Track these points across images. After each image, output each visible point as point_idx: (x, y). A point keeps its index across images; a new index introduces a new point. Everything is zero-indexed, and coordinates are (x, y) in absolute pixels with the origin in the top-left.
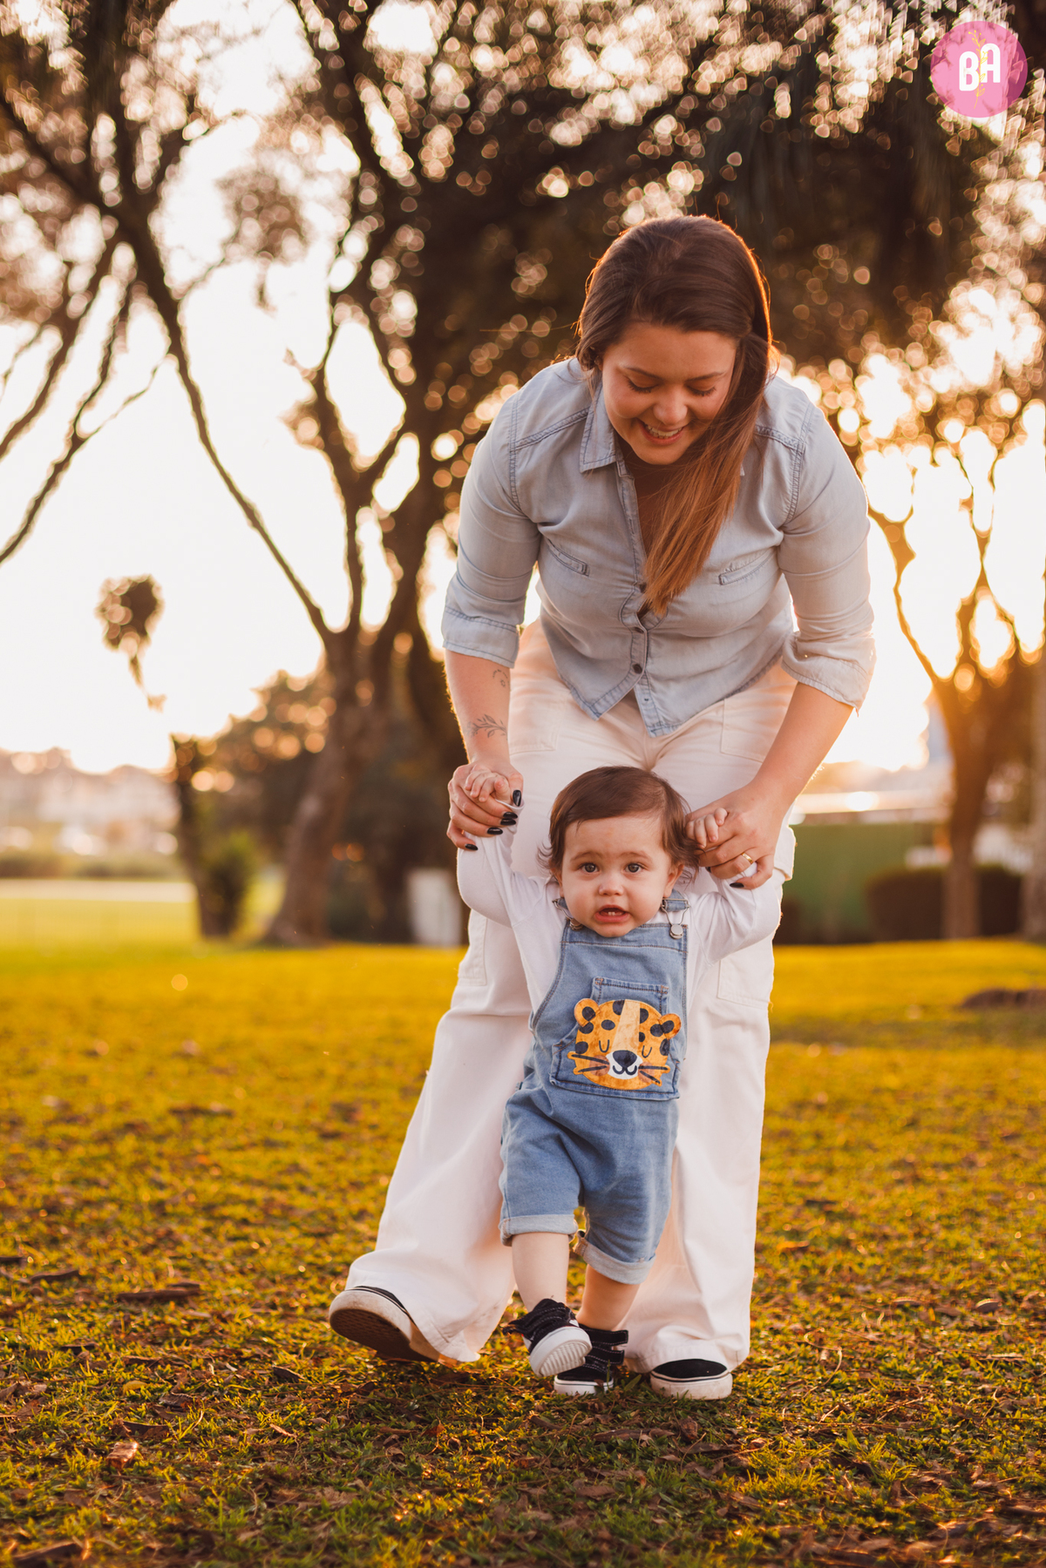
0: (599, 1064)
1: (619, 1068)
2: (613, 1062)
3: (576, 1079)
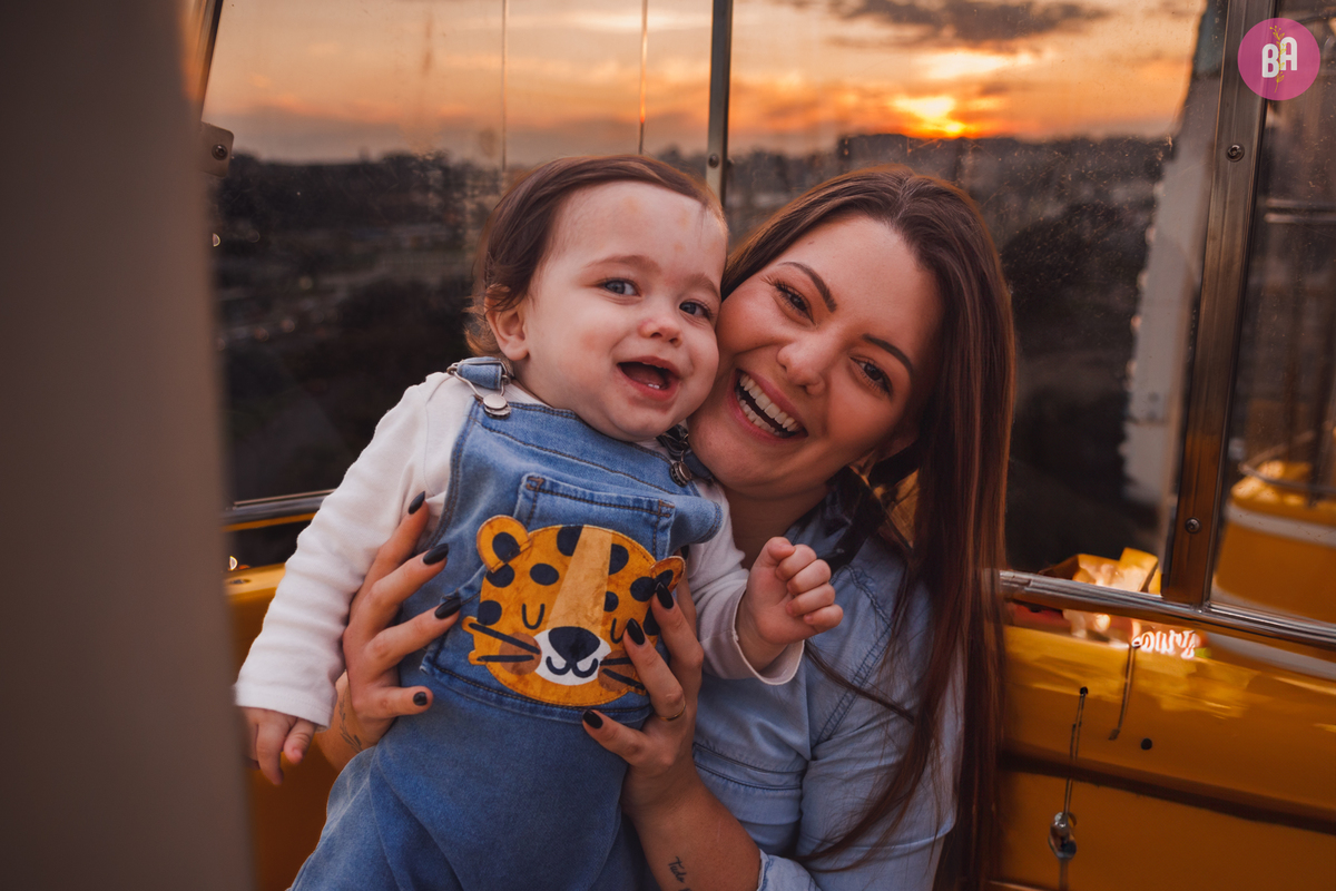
0: (524, 652)
1: (559, 662)
2: (547, 649)
3: (471, 674)
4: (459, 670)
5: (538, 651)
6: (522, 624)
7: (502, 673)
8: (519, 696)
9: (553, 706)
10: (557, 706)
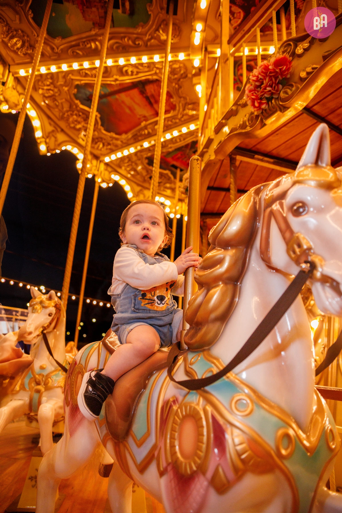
4: (140, 308)
5: (155, 301)
6: (151, 296)
7: (149, 306)
8: (153, 310)
9: (159, 311)
10: (160, 311)
